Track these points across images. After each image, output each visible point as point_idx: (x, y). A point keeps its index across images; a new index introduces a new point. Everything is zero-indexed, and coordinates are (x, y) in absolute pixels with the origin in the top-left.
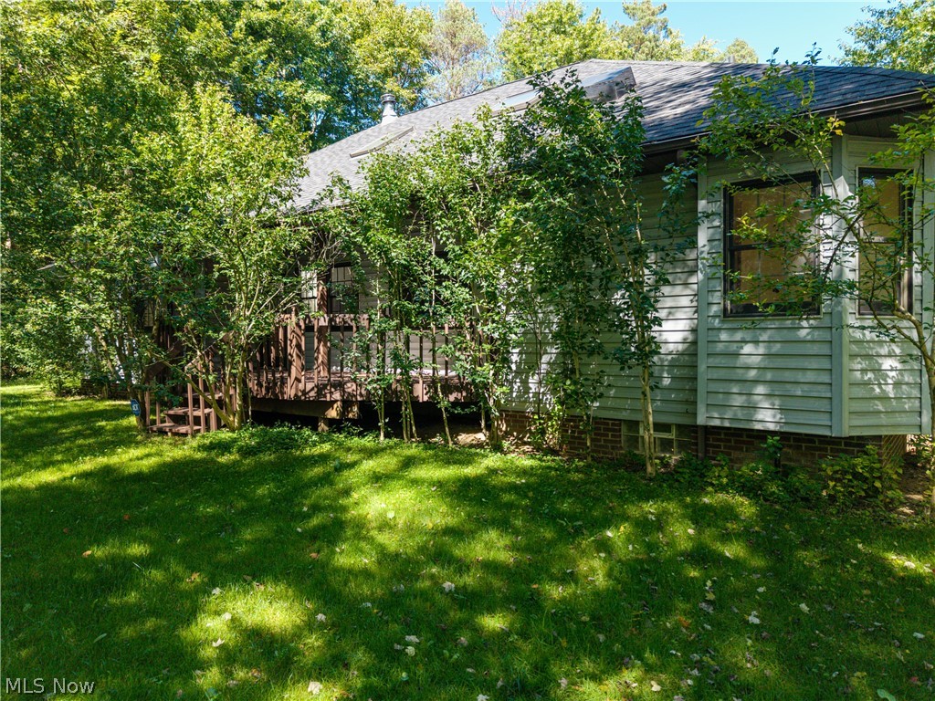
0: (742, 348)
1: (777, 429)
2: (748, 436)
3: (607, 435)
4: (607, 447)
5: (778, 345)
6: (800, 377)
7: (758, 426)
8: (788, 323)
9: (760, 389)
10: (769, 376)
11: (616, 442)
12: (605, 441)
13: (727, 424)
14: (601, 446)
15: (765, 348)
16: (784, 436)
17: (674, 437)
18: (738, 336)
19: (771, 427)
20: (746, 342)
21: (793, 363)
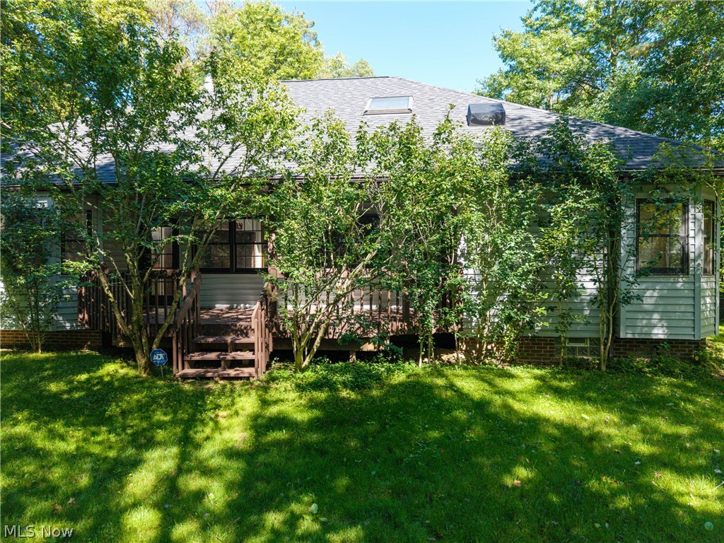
0: (646, 293)
1: (666, 337)
2: (637, 342)
3: (546, 348)
4: (546, 355)
5: (666, 291)
6: (677, 308)
7: (654, 337)
8: (672, 280)
9: (656, 316)
10: (660, 309)
11: (552, 352)
12: (545, 351)
13: (637, 336)
14: (541, 355)
15: (658, 293)
16: (669, 341)
17: (588, 346)
18: (643, 286)
19: (662, 337)
20: (648, 290)
21: (673, 301)
